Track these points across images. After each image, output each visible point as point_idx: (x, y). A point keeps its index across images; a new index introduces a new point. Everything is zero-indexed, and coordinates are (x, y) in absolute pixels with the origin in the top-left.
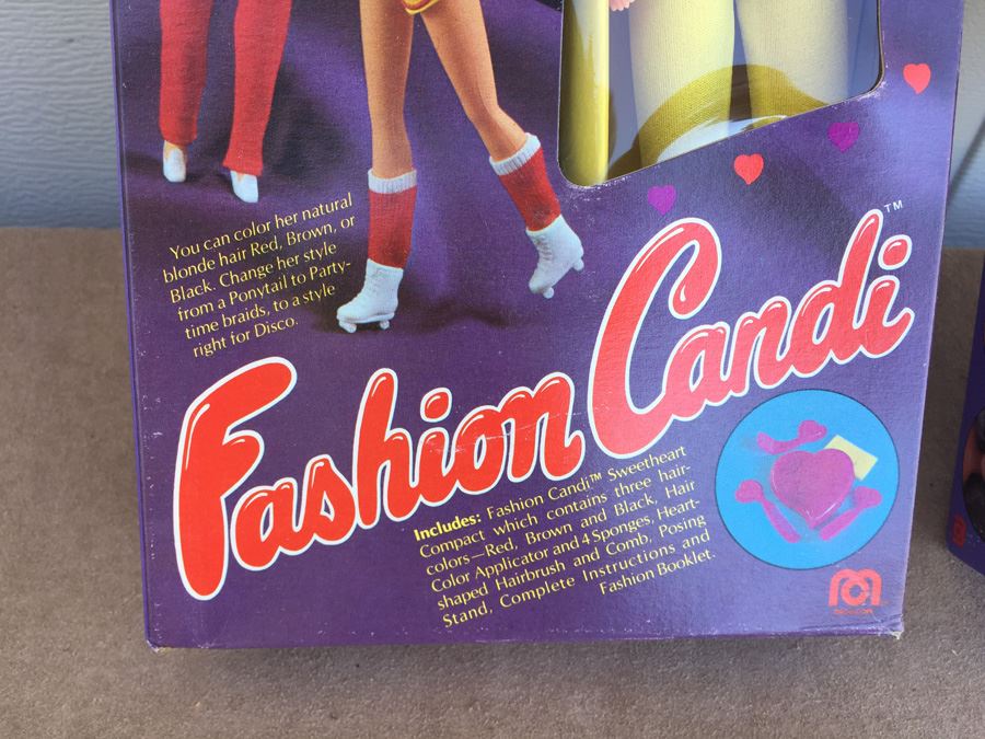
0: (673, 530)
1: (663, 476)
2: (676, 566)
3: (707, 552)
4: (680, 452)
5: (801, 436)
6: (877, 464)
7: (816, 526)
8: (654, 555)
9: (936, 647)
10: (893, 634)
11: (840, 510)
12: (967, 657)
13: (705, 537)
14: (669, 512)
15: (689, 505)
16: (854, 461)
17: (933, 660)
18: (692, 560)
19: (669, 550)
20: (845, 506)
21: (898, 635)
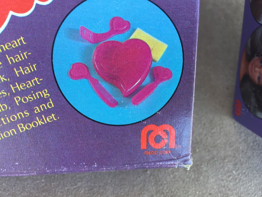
0: (25, 100)
1: (11, 60)
2: (32, 125)
3: (53, 115)
4: (21, 41)
5: (112, 29)
6: (168, 49)
7: (129, 96)
8: (14, 118)
9: (224, 169)
10: (185, 166)
11: (144, 84)
12: (240, 175)
13: (50, 105)
14: (20, 87)
15: (35, 81)
16: (151, 47)
17: (222, 177)
18: (43, 121)
19: (24, 115)
20: (148, 80)
21: (188, 167)
